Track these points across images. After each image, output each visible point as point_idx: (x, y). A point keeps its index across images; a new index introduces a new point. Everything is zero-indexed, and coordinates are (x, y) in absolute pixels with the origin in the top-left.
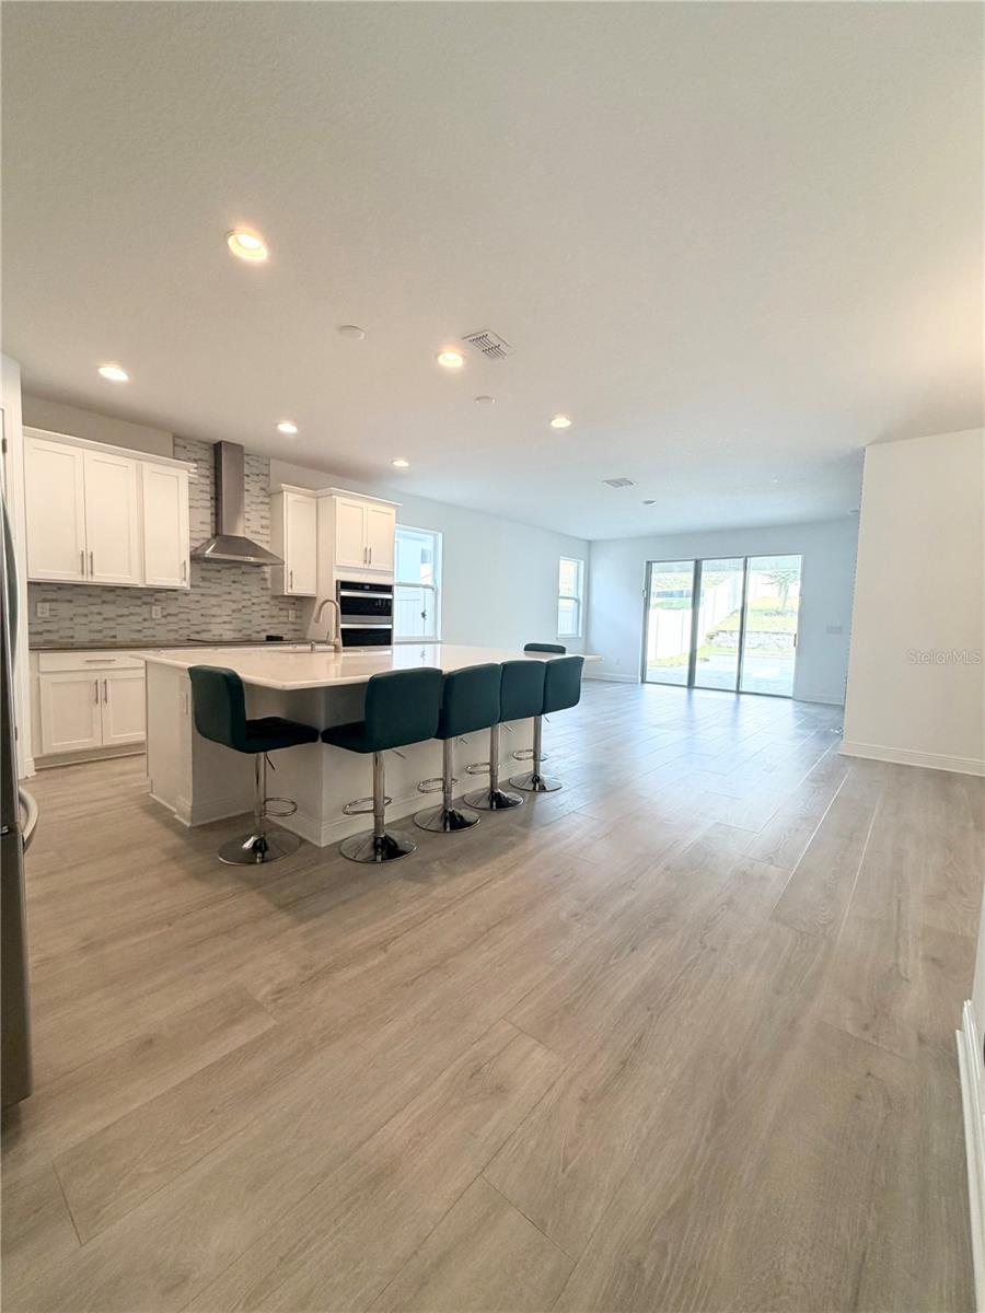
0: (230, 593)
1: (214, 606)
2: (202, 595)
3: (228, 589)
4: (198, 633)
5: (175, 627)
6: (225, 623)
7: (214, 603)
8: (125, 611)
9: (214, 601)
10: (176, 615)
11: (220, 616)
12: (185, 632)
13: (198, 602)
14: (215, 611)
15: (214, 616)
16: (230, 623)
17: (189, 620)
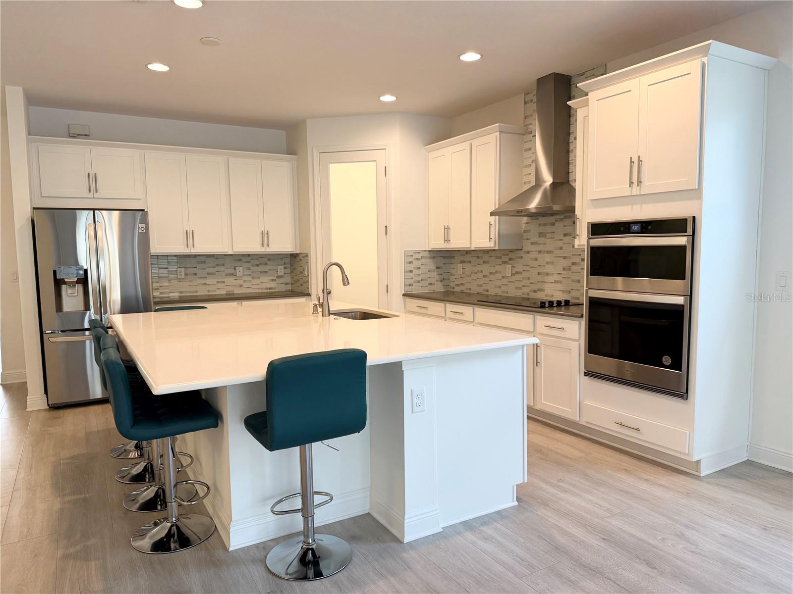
0: (561, 248)
1: (547, 263)
2: (540, 252)
3: (560, 244)
4: (535, 291)
5: (520, 285)
6: (556, 282)
7: (548, 260)
8: (493, 270)
9: (548, 258)
10: (521, 273)
11: (552, 274)
12: (526, 290)
13: (536, 259)
14: (549, 269)
15: (547, 274)
16: (561, 282)
17: (529, 278)
